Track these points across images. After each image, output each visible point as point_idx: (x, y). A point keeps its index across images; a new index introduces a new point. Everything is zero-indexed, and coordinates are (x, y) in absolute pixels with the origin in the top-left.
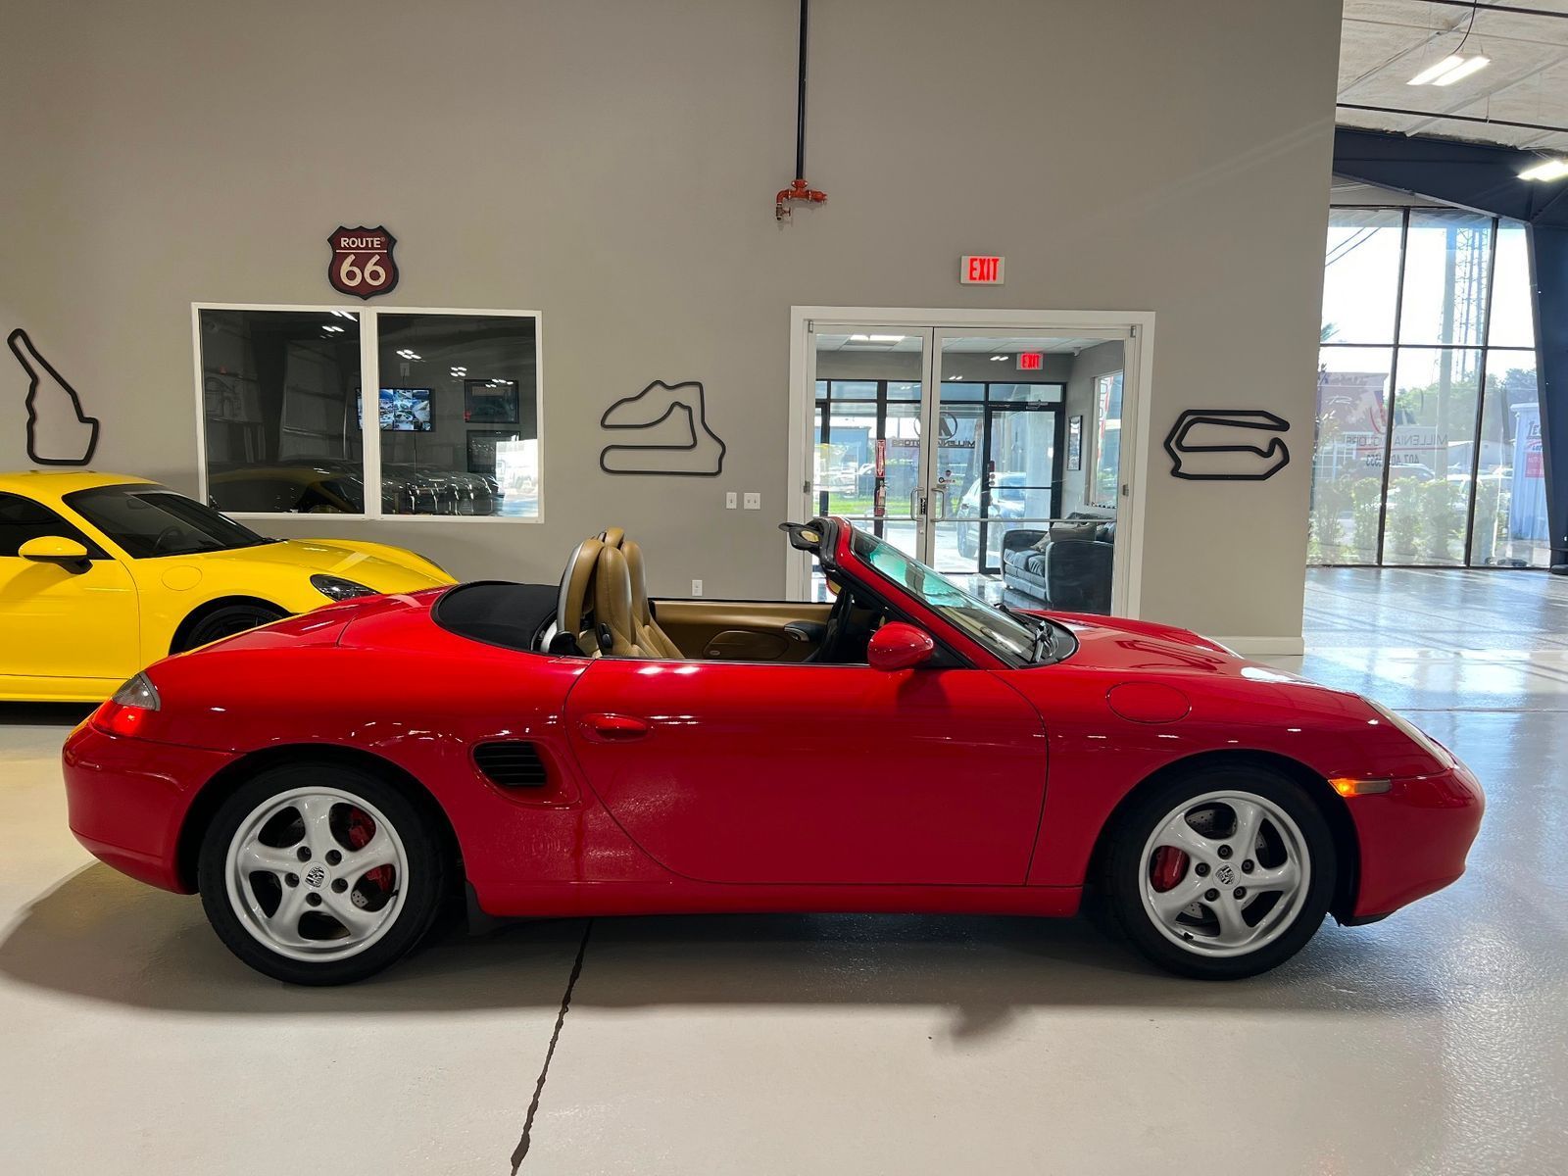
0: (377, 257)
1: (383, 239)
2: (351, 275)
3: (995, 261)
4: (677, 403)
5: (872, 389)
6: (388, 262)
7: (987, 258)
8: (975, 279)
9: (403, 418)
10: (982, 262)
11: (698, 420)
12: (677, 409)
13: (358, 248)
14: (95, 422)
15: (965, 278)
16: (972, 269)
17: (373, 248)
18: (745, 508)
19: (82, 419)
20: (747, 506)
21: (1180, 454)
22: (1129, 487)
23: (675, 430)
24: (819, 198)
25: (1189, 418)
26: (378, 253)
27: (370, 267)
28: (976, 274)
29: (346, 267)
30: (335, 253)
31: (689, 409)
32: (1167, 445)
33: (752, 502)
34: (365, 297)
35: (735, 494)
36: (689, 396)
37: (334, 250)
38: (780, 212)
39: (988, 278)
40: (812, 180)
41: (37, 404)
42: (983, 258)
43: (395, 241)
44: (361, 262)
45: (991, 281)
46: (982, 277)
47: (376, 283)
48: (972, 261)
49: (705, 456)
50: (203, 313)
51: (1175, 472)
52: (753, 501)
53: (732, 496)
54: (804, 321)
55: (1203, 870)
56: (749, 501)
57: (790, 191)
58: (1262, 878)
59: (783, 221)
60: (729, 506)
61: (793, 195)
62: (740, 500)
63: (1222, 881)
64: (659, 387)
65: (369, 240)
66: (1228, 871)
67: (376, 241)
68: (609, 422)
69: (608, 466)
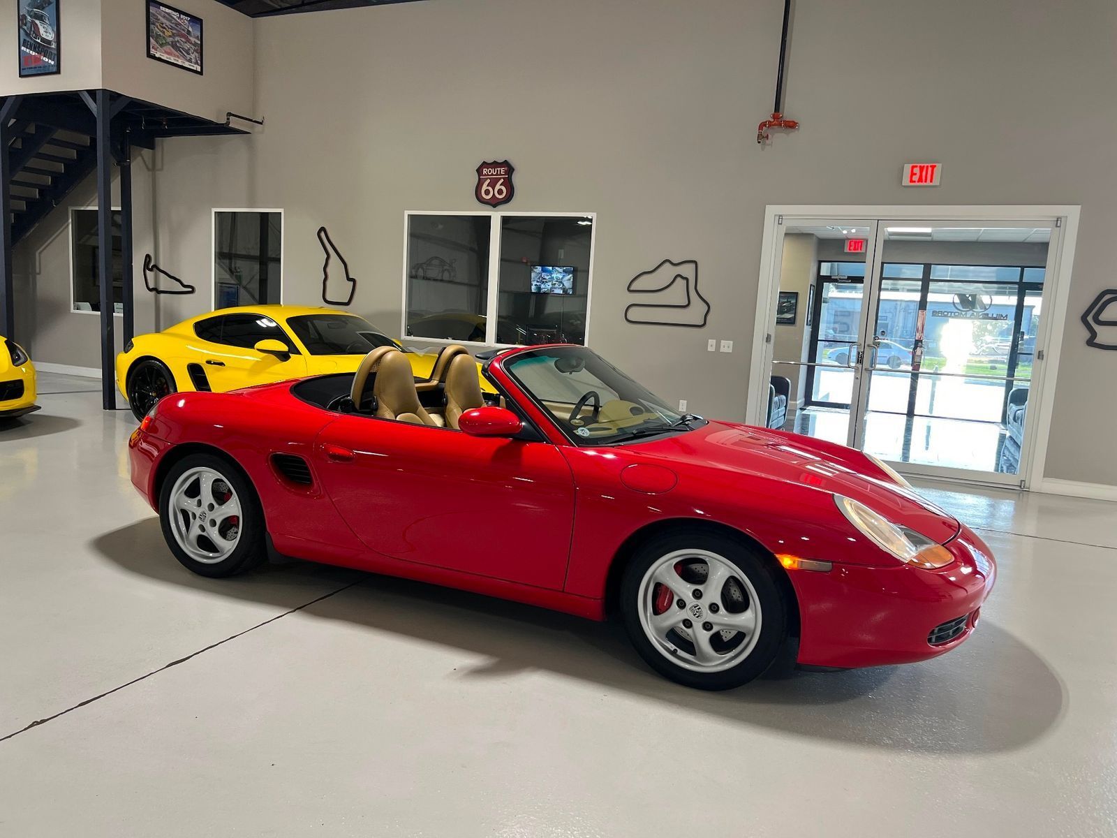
0: (502, 180)
1: (506, 169)
2: (487, 192)
3: (933, 167)
4: (679, 276)
5: (918, 271)
6: (509, 184)
7: (926, 165)
8: (915, 182)
9: (556, 286)
10: (922, 169)
11: (692, 287)
12: (679, 279)
13: (492, 175)
14: (354, 281)
15: (906, 181)
16: (913, 174)
17: (501, 175)
19: (349, 279)
20: (722, 350)
21: (1096, 327)
22: (1045, 353)
23: (676, 294)
24: (792, 125)
25: (1108, 297)
26: (503, 178)
27: (498, 187)
28: (916, 178)
29: (485, 187)
30: (479, 179)
31: (687, 279)
32: (1084, 319)
33: (726, 347)
34: (494, 206)
35: (715, 341)
36: (688, 271)
37: (479, 176)
38: (762, 138)
39: (926, 182)
40: (788, 112)
41: (328, 270)
42: (922, 165)
43: (513, 170)
44: (493, 184)
45: (928, 183)
46: (920, 180)
47: (501, 197)
48: (913, 167)
49: (695, 313)
50: (412, 217)
51: (1091, 342)
52: (727, 346)
53: (712, 342)
54: (775, 215)
55: (682, 604)
56: (724, 346)
57: (769, 122)
58: (723, 618)
59: (764, 144)
60: (710, 349)
61: (771, 124)
62: (718, 346)
63: (695, 615)
64: (667, 264)
65: (499, 169)
66: (699, 608)
67: (502, 170)
68: (632, 288)
69: (629, 317)
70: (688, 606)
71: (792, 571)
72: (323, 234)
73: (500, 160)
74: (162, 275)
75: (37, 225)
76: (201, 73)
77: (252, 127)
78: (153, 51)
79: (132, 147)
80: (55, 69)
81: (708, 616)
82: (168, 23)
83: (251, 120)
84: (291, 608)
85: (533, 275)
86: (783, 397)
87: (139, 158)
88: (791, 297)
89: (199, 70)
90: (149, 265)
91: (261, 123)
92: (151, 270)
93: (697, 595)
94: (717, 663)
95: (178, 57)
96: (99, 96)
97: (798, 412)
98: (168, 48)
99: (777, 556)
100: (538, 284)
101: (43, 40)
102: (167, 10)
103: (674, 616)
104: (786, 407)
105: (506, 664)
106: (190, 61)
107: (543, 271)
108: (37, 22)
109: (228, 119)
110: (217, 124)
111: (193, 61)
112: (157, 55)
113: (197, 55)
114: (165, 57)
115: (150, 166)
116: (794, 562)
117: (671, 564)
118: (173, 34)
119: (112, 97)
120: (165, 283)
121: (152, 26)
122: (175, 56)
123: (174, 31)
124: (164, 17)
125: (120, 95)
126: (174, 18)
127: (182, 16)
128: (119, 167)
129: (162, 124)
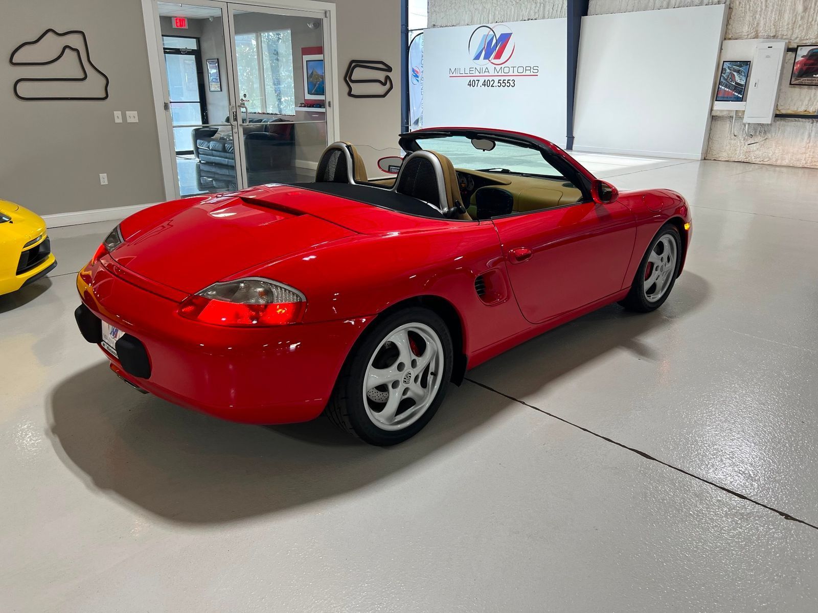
4: (66, 47)
11: (84, 57)
12: (67, 50)
20: (129, 121)
21: (351, 84)
22: (331, 103)
23: (68, 66)
25: (353, 64)
31: (77, 51)
32: (345, 79)
35: (120, 112)
36: (75, 41)
51: (350, 94)
52: (133, 117)
53: (118, 114)
56: (130, 117)
60: (117, 121)
62: (124, 117)
64: (51, 34)
68: (15, 61)
69: (20, 93)
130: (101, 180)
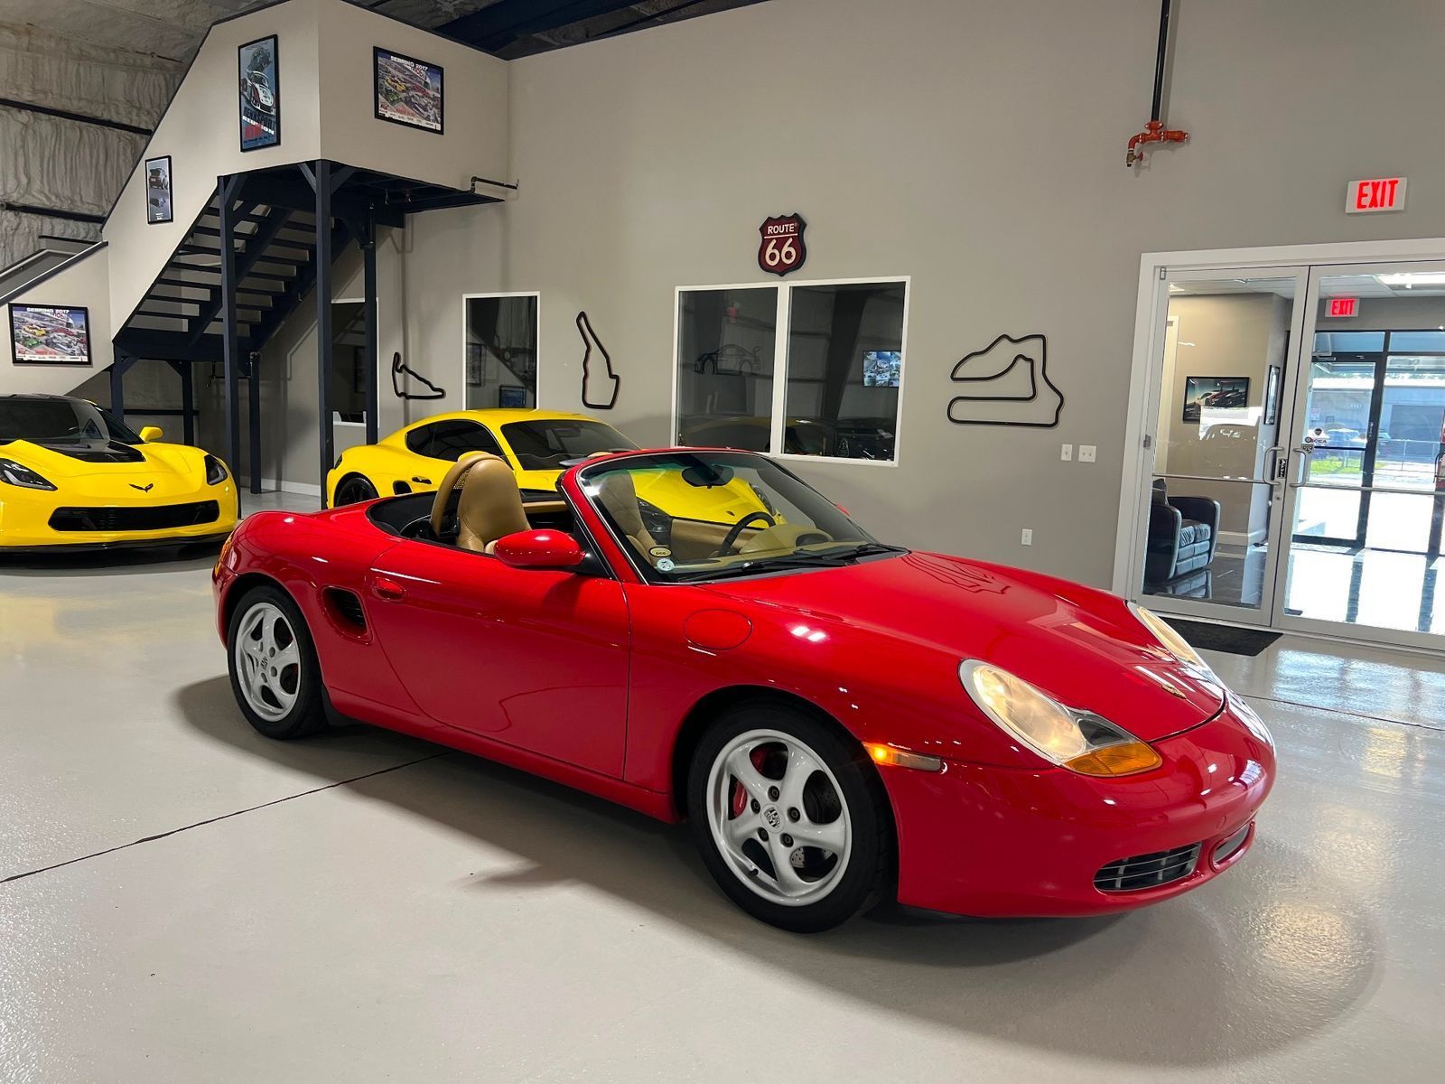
0: (791, 240)
1: (796, 224)
2: (773, 257)
3: (1393, 183)
4: (1021, 356)
6: (799, 244)
7: (1382, 181)
8: (1365, 206)
10: (1375, 186)
11: (1039, 371)
13: (779, 233)
14: (616, 377)
15: (1351, 206)
16: (1361, 195)
17: (789, 233)
18: (1080, 460)
19: (612, 376)
20: (1082, 458)
23: (1018, 382)
24: (1179, 137)
26: (792, 237)
27: (786, 249)
28: (1366, 201)
29: (769, 250)
30: (763, 239)
31: (1032, 361)
33: (1087, 455)
34: (782, 274)
35: (1070, 446)
36: (1032, 349)
37: (763, 236)
38: (1133, 158)
39: (1382, 205)
40: (1173, 120)
41: (589, 365)
42: (1376, 181)
43: (805, 225)
44: (779, 246)
45: (1386, 207)
46: (1374, 203)
47: (789, 262)
48: (1362, 185)
49: (1043, 408)
50: (683, 294)
52: (1088, 453)
53: (1067, 448)
54: (1155, 267)
55: (756, 807)
56: (1084, 454)
57: (1144, 135)
58: (807, 831)
59: (1138, 166)
60: (1064, 458)
61: (1145, 138)
62: (1075, 453)
63: (770, 823)
64: (1005, 341)
65: (787, 226)
66: (776, 814)
67: (791, 226)
68: (958, 375)
69: (954, 416)
70: (763, 811)
71: (886, 768)
72: (582, 321)
73: (789, 214)
74: (411, 376)
75: (283, 323)
76: (441, 132)
77: (506, 193)
78: (381, 111)
79: (378, 226)
80: (275, 141)
81: (786, 825)
82: (401, 76)
83: (500, 184)
84: (336, 780)
85: (866, 363)
86: (1206, 527)
87: (389, 240)
88: (1240, 385)
89: (439, 128)
90: (399, 366)
91: (516, 188)
92: (400, 371)
93: (774, 794)
94: (804, 893)
95: (413, 115)
96: (318, 168)
97: (1251, 550)
98: (401, 105)
99: (865, 745)
100: (872, 375)
101: (263, 106)
102: (400, 60)
103: (749, 824)
104: (1211, 540)
105: (544, 872)
106: (428, 118)
107: (879, 357)
108: (257, 86)
109: (473, 185)
110: (461, 192)
111: (431, 118)
112: (387, 115)
113: (436, 111)
114: (396, 116)
115: (400, 249)
116: (889, 755)
117: (746, 750)
118: (407, 88)
119: (335, 167)
120: (415, 387)
121: (380, 81)
122: (409, 114)
123: (408, 85)
124: (396, 68)
125: (343, 166)
126: (409, 70)
127: (418, 66)
128: (363, 251)
129: (404, 197)
130: (1023, 538)
